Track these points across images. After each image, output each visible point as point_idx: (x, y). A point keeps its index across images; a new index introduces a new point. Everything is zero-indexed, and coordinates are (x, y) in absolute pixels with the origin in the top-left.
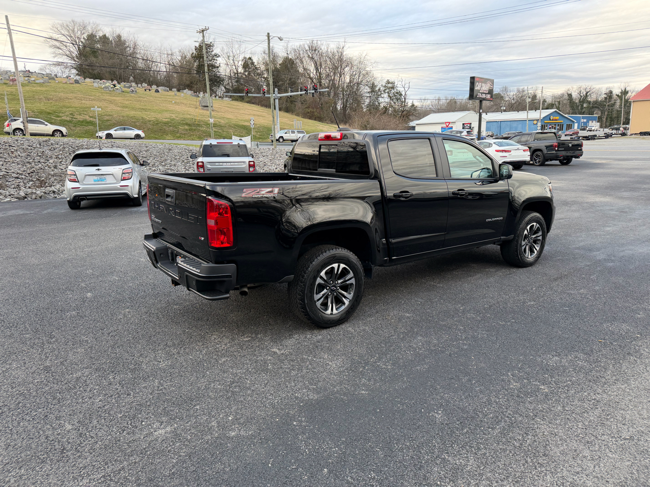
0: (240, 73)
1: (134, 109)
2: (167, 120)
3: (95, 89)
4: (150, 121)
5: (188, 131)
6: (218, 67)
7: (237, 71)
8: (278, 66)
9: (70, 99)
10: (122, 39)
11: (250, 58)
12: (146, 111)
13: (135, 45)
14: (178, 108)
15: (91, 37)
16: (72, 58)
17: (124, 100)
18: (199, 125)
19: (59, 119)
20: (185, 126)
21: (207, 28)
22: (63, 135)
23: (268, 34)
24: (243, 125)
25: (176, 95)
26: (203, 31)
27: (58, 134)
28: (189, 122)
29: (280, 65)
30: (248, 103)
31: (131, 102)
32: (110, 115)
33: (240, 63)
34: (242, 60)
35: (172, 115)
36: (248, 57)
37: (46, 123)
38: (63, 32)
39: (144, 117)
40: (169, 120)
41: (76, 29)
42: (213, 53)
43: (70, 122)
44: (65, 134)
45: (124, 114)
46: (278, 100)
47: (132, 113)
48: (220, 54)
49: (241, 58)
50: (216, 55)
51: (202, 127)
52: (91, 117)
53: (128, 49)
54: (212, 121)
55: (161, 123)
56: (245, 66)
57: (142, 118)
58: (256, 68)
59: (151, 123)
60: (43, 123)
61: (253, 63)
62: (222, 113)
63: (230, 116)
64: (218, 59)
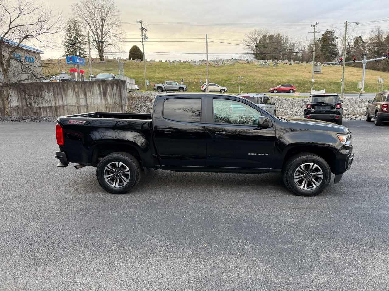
0: (352, 47)
1: (270, 76)
2: (286, 81)
3: (255, 66)
4: (276, 82)
5: (298, 87)
6: (336, 45)
7: (349, 47)
8: (383, 40)
9: (239, 72)
10: (280, 36)
11: (360, 37)
12: (276, 76)
13: (287, 38)
14: (297, 74)
15: (264, 37)
16: (253, 50)
17: (267, 71)
18: (305, 83)
19: (229, 83)
20: (297, 84)
21: (317, 23)
22: (225, 92)
23: (347, 21)
24: (337, 82)
25: (301, 65)
26: (315, 25)
27: (222, 91)
28: (299, 82)
29: (385, 38)
30: (353, 67)
31: (270, 71)
32: (255, 80)
33: (352, 41)
34: (354, 39)
35: (291, 78)
36: (358, 36)
37: (218, 86)
38: (250, 36)
39: (273, 80)
40: (288, 81)
41: (256, 34)
42: (334, 37)
43: (234, 84)
44: (226, 91)
45: (263, 79)
46: (365, 64)
47: (267, 78)
48: (338, 37)
49: (354, 37)
50: (335, 38)
51: (307, 84)
52: (245, 81)
53: (282, 41)
54: (313, 80)
55: (282, 83)
56: (356, 42)
57: (272, 80)
58: (364, 43)
59: (276, 83)
60: (217, 86)
61: (362, 40)
62: (326, 75)
63: (331, 77)
64: (337, 40)
